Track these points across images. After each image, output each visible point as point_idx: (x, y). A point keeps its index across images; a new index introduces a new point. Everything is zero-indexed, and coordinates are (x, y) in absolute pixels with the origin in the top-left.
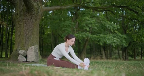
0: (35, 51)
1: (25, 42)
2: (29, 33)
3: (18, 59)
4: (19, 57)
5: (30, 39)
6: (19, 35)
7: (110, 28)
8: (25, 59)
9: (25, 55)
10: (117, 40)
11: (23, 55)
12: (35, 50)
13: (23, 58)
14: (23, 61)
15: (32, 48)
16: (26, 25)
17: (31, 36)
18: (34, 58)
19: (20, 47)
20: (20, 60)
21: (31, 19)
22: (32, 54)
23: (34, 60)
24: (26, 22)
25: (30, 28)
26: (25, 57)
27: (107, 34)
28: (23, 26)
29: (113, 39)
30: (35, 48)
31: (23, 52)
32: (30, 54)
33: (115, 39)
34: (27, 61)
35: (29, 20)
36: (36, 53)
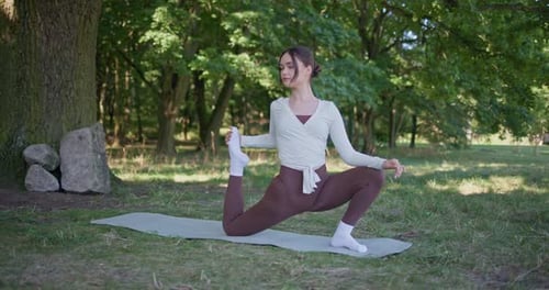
0: (94, 151)
1: (48, 112)
2: (60, 74)
3: (27, 182)
4: (29, 175)
5: (64, 99)
6: (19, 81)
7: (326, 39)
8: (54, 180)
9: (54, 167)
11: (45, 166)
12: (95, 143)
13: (45, 177)
14: (50, 189)
15: (80, 138)
16: (48, 38)
17: (70, 85)
18: (96, 179)
19: (27, 131)
20: (36, 189)
21: (69, 15)
22: (84, 162)
23: (96, 184)
24: (49, 26)
25: (66, 54)
26: (51, 172)
30: (94, 136)
31: (46, 152)
32: (75, 162)
34: (61, 190)
35: (58, 16)
36: (99, 156)
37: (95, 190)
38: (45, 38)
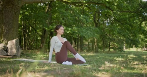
0: (16, 45)
2: (9, 26)
5: (10, 33)
8: (5, 52)
9: (6, 49)
10: (90, 33)
12: (16, 43)
13: (3, 51)
14: (4, 55)
16: (6, 17)
17: (11, 29)
18: (16, 52)
21: (11, 12)
25: (10, 21)
27: (81, 27)
28: (2, 18)
29: (87, 32)
31: (4, 45)
33: (88, 32)
34: (7, 55)
35: (9, 12)
36: (17, 47)
37: (16, 55)
38: (5, 17)
